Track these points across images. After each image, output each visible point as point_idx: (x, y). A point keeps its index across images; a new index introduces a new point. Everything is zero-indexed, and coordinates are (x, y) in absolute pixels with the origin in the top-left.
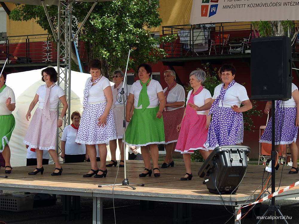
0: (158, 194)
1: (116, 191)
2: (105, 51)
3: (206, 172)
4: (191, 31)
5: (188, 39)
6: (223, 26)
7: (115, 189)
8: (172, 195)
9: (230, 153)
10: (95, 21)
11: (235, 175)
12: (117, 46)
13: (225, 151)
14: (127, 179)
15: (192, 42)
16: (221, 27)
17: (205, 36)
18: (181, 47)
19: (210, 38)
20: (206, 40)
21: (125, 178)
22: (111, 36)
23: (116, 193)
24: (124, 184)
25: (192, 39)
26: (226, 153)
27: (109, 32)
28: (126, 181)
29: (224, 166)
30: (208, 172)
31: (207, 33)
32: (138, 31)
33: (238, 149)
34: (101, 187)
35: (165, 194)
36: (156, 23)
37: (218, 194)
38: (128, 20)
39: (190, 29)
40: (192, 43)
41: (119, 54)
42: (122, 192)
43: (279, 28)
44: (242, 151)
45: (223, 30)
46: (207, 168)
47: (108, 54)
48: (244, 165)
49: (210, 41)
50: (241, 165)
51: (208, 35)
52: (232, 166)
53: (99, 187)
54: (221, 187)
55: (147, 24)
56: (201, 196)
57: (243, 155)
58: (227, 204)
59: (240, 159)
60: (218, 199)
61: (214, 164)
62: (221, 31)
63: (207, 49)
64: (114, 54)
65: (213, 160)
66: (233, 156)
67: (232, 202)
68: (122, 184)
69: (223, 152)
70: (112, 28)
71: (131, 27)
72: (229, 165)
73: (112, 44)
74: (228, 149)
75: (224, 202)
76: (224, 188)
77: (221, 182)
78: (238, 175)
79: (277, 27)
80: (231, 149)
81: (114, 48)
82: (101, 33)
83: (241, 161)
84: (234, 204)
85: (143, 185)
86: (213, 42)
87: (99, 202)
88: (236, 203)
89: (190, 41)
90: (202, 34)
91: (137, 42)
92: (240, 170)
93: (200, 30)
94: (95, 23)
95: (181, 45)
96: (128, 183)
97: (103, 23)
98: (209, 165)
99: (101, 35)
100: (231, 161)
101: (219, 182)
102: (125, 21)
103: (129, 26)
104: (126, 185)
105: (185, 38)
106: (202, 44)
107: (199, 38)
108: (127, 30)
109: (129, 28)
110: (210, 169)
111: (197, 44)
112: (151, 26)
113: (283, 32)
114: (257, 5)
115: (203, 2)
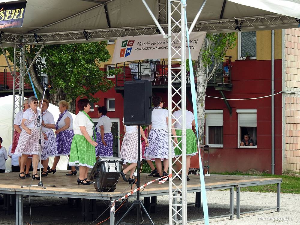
0: (59, 192)
1: (32, 190)
2: (62, 82)
3: (93, 176)
4: (139, 65)
5: (137, 71)
6: (165, 61)
7: (31, 189)
8: (69, 192)
9: (108, 162)
10: (53, 57)
11: (112, 179)
12: (72, 78)
13: (105, 161)
14: (42, 182)
15: (139, 73)
16: (164, 62)
17: (151, 68)
18: (132, 77)
19: (155, 70)
20: (152, 72)
21: (40, 181)
22: (67, 69)
23: (31, 192)
24: (39, 185)
25: (139, 71)
26: (105, 162)
27: (65, 66)
28: (41, 183)
29: (104, 172)
30: (95, 176)
31: (153, 67)
32: (89, 66)
33: (114, 160)
34: (23, 187)
35: (64, 192)
36: (104, 59)
37: (99, 192)
38: (80, 56)
39: (138, 63)
40: (139, 75)
41: (73, 84)
42: (35, 190)
43: (201, 65)
44: (117, 161)
45: (165, 64)
46: (94, 174)
47: (64, 84)
48: (118, 171)
49: (155, 73)
50: (116, 171)
51: (154, 68)
52: (109, 171)
53: (21, 187)
54: (103, 186)
55: (97, 60)
56: (88, 193)
57: (118, 164)
58: (105, 199)
59: (115, 167)
60: (99, 196)
61: (98, 170)
62: (164, 64)
63: (154, 80)
64: (69, 84)
65: (97, 167)
66: (110, 164)
67: (108, 197)
68: (38, 185)
69: (103, 162)
70: (68, 63)
71: (83, 62)
72: (107, 171)
73: (67, 77)
74: (107, 159)
75: (103, 197)
76: (105, 188)
77: (102, 183)
78: (114, 179)
79: (199, 63)
80: (109, 160)
81: (70, 79)
82: (59, 67)
83: (116, 169)
84: (109, 199)
85: (54, 187)
86: (158, 74)
87: (20, 198)
88: (111, 198)
89: (138, 72)
90: (149, 67)
91: (88, 75)
92: (115, 175)
93: (147, 64)
94: (53, 59)
95: (132, 76)
96: (42, 185)
97: (60, 59)
98: (95, 172)
99: (59, 68)
100: (109, 168)
101: (101, 183)
102: (79, 57)
103: (82, 62)
104: (40, 186)
105: (135, 70)
106: (148, 76)
107: (146, 70)
108: (79, 64)
109: (82, 63)
110: (96, 174)
111: (145, 76)
112: (100, 62)
113: (204, 68)
114: (160, 48)
115: (122, 46)
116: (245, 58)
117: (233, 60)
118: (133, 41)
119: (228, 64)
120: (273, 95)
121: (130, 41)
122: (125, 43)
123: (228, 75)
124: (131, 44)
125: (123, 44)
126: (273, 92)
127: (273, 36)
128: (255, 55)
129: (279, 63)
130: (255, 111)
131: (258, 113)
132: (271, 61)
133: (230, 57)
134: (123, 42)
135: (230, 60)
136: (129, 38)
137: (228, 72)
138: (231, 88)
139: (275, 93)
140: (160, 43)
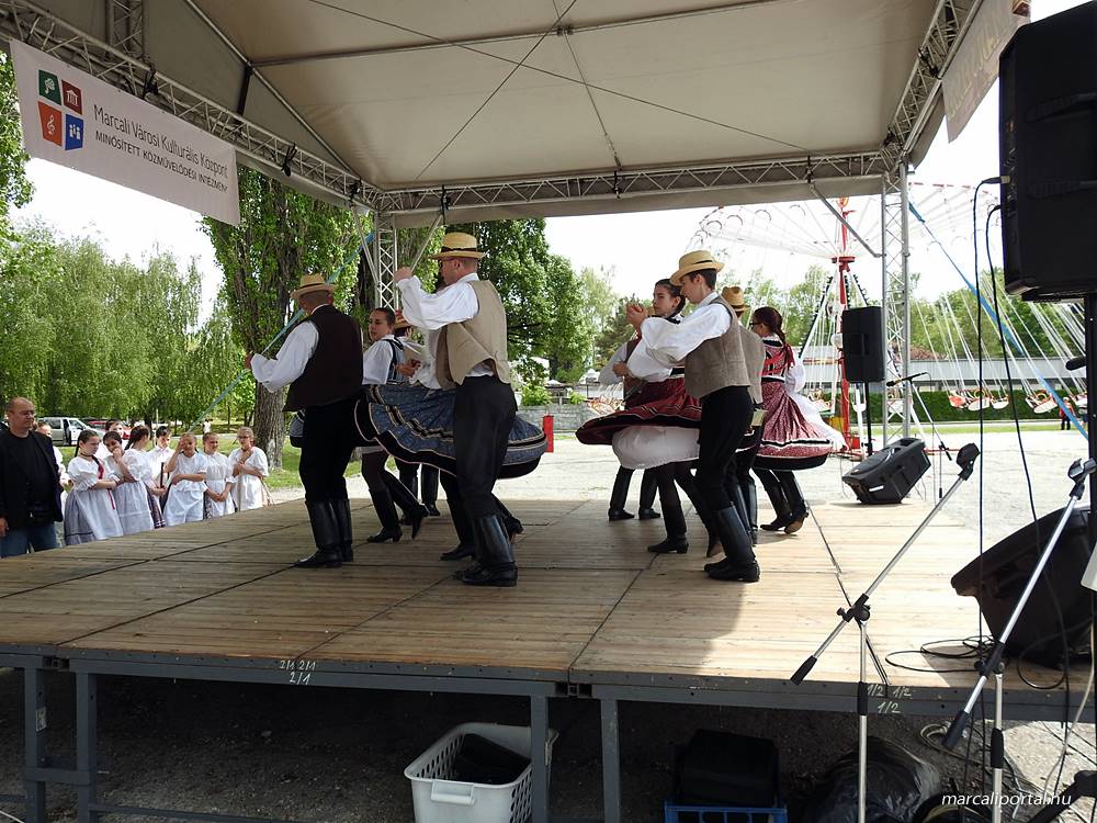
114: (160, 161)
115: (42, 94)
121: (65, 86)
122: (51, 84)
134: (42, 74)
140: (154, 140)
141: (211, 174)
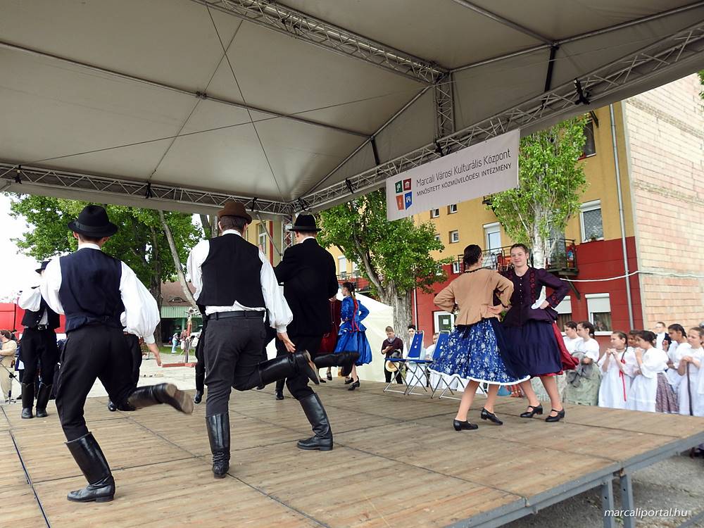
43: (536, 239)
79: (534, 238)
113: (541, 243)
114: (453, 183)
115: (397, 192)
116: (590, 240)
117: (577, 243)
118: (410, 180)
119: (573, 248)
120: (627, 275)
121: (405, 181)
122: (399, 186)
123: (572, 259)
124: (408, 187)
125: (397, 189)
126: (627, 273)
127: (621, 211)
128: (601, 236)
129: (631, 241)
130: (608, 295)
131: (611, 298)
132: (621, 239)
133: (573, 241)
134: (397, 184)
135: (573, 244)
136: (402, 176)
137: (572, 256)
138: (578, 272)
139: (629, 273)
140: (449, 174)
141: (493, 165)
